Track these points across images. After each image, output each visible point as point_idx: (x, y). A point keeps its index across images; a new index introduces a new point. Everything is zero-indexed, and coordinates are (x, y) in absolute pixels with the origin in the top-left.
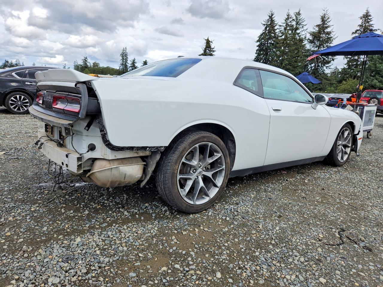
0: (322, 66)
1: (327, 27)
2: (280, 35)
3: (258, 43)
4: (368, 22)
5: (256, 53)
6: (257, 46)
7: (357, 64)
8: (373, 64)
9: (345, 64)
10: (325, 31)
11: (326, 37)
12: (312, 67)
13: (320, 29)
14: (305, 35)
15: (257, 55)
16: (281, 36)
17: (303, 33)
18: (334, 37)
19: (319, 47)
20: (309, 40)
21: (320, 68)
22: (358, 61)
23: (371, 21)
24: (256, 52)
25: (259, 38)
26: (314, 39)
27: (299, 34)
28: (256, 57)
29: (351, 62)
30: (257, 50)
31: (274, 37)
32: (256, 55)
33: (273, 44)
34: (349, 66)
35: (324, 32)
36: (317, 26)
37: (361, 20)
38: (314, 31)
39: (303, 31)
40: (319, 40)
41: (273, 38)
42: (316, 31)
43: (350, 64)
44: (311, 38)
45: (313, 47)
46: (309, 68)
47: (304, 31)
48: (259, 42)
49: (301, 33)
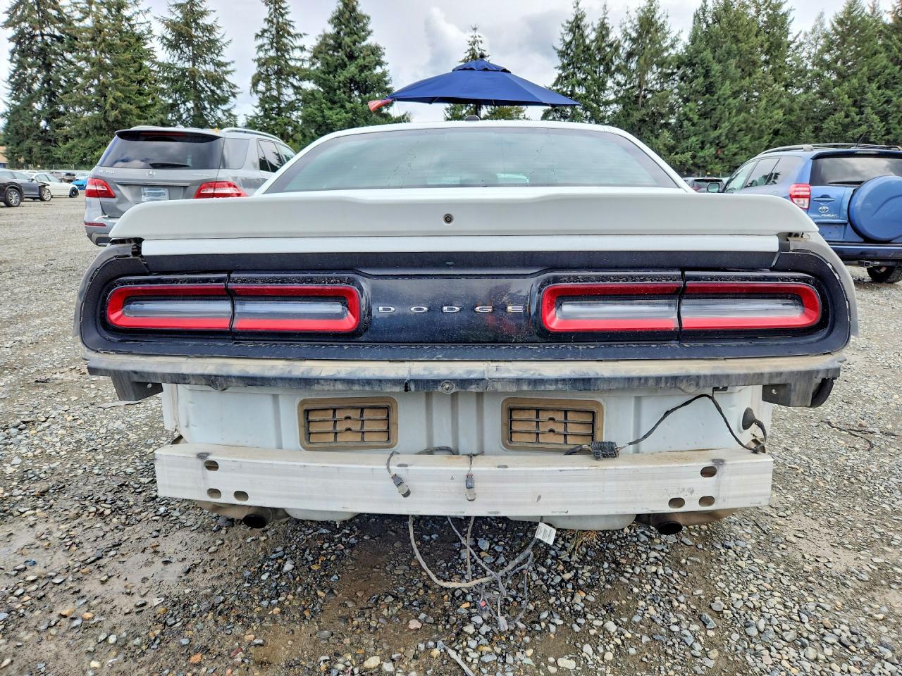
0: (212, 109)
1: (202, 14)
2: (77, 15)
3: (11, 32)
4: (282, 15)
5: (11, 61)
6: (11, 40)
7: (279, 107)
8: (318, 109)
9: (257, 107)
10: (200, 22)
11: (205, 38)
12: (188, 110)
13: (185, 15)
14: (148, 25)
15: (16, 65)
16: (80, 20)
17: (141, 19)
18: (224, 40)
19: (194, 59)
20: (165, 41)
21: (210, 113)
22: (281, 101)
23: (286, 13)
24: (9, 57)
25: (11, 17)
26: (177, 41)
27: (128, 19)
28: (15, 71)
29: (267, 102)
30: (13, 52)
31: (61, 20)
32: (14, 66)
33: (60, 39)
34: (265, 110)
35: (197, 24)
36: (176, 5)
37: (268, 8)
38: (173, 18)
39: (138, 13)
40: (189, 44)
41: (55, 20)
42: (178, 19)
43: (267, 106)
44: (169, 37)
45: (180, 59)
46: (182, 110)
47: (141, 14)
48: (11, 28)
49: (134, 18)
